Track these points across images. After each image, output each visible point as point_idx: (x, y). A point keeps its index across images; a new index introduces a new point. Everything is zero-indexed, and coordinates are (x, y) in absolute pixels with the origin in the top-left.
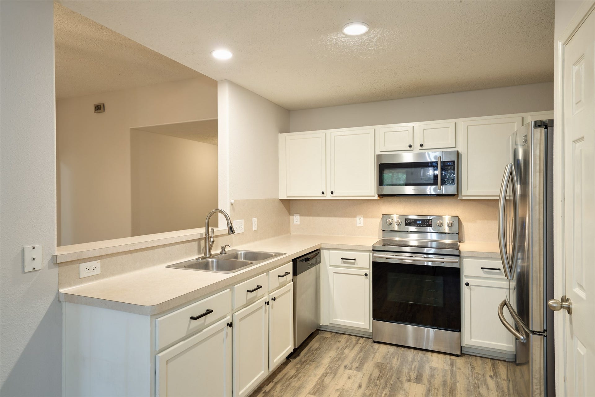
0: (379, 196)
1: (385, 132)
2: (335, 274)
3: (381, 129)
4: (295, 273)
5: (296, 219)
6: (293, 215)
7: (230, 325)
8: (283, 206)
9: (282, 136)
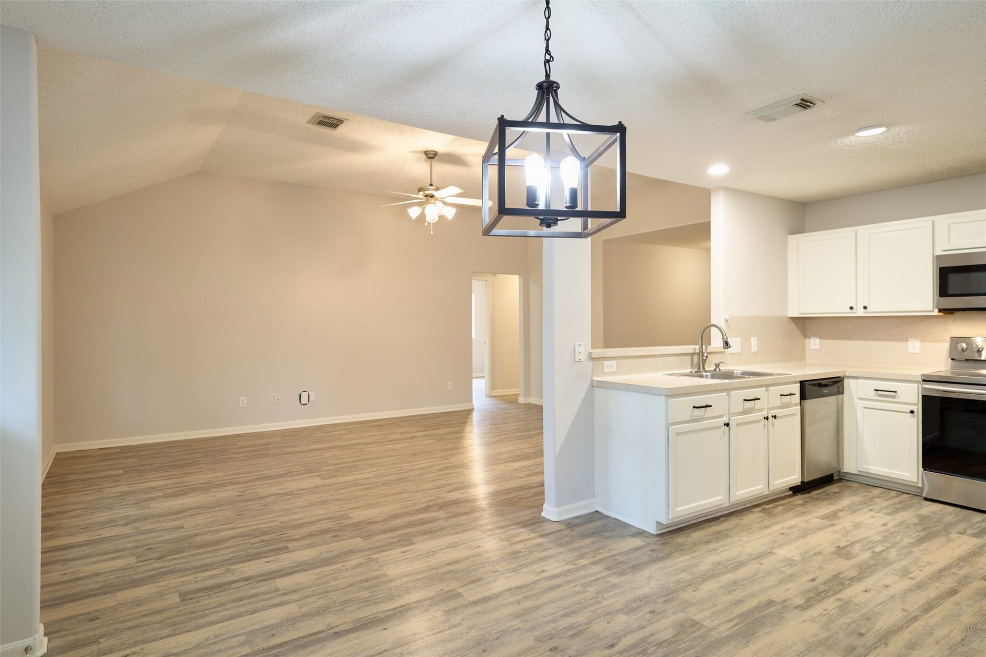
0: (940, 311)
1: (949, 225)
2: (865, 409)
3: (943, 221)
4: (803, 397)
5: (814, 343)
6: (809, 338)
7: (727, 425)
8: (794, 326)
9: (793, 239)
